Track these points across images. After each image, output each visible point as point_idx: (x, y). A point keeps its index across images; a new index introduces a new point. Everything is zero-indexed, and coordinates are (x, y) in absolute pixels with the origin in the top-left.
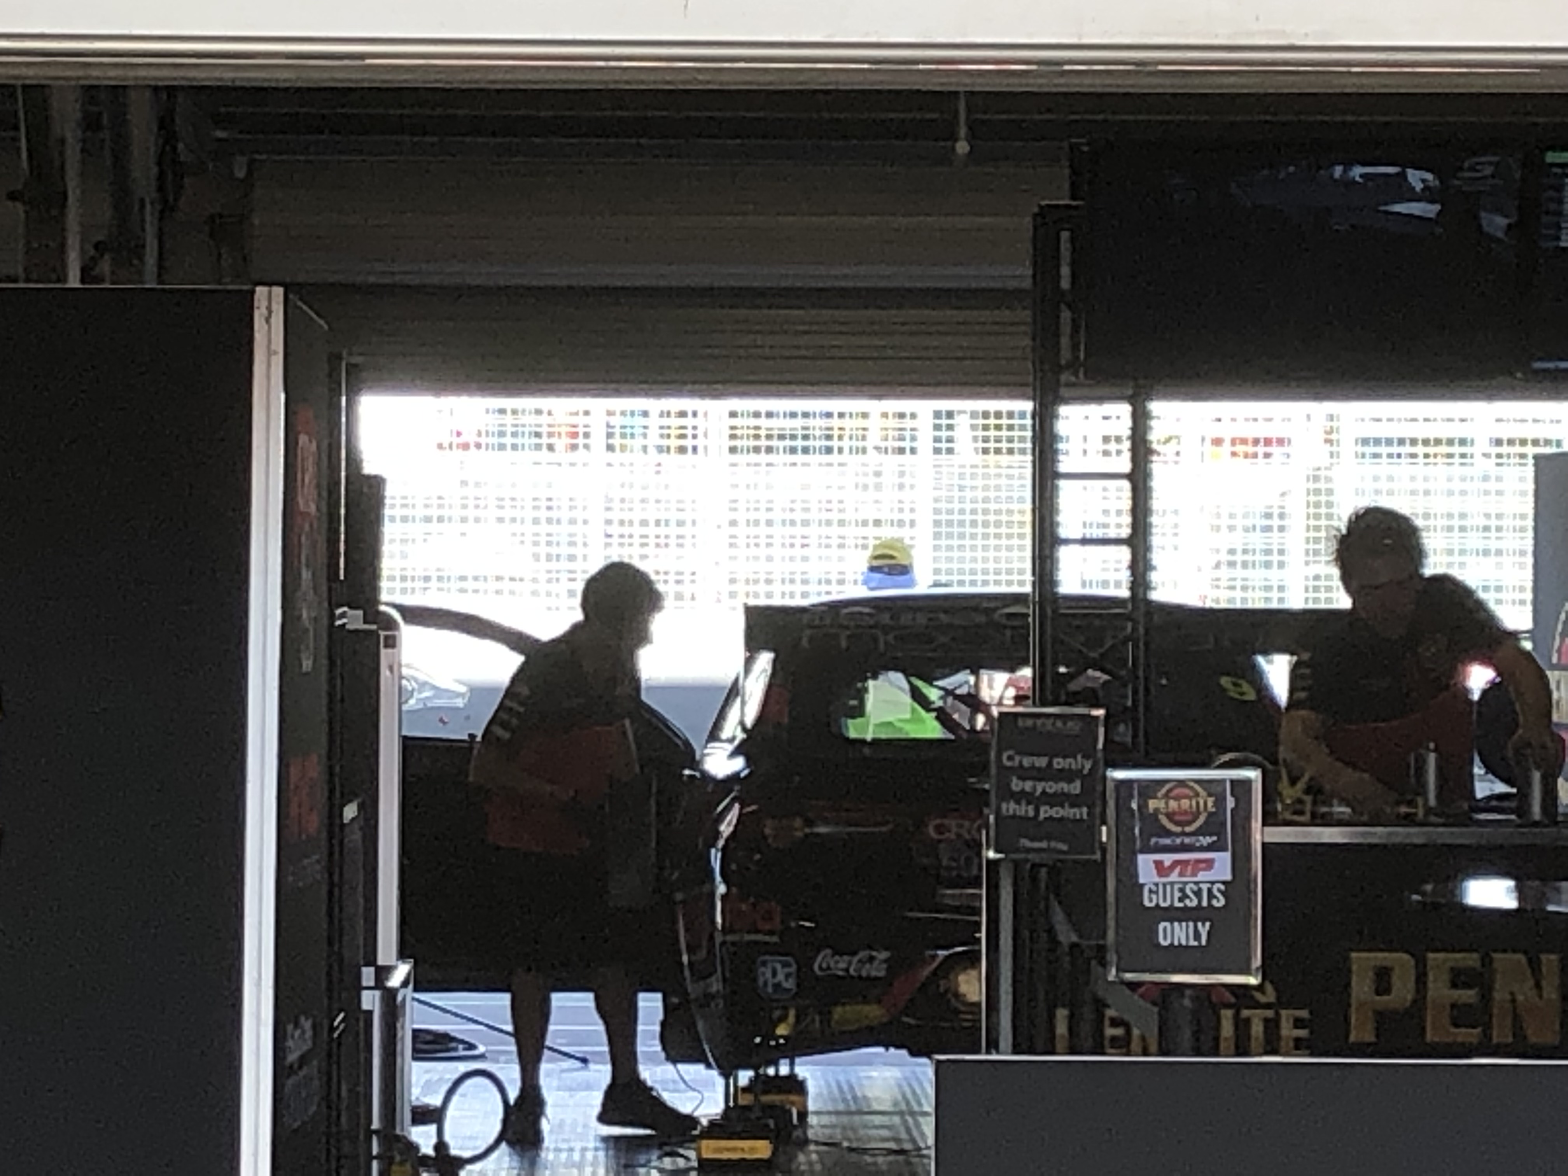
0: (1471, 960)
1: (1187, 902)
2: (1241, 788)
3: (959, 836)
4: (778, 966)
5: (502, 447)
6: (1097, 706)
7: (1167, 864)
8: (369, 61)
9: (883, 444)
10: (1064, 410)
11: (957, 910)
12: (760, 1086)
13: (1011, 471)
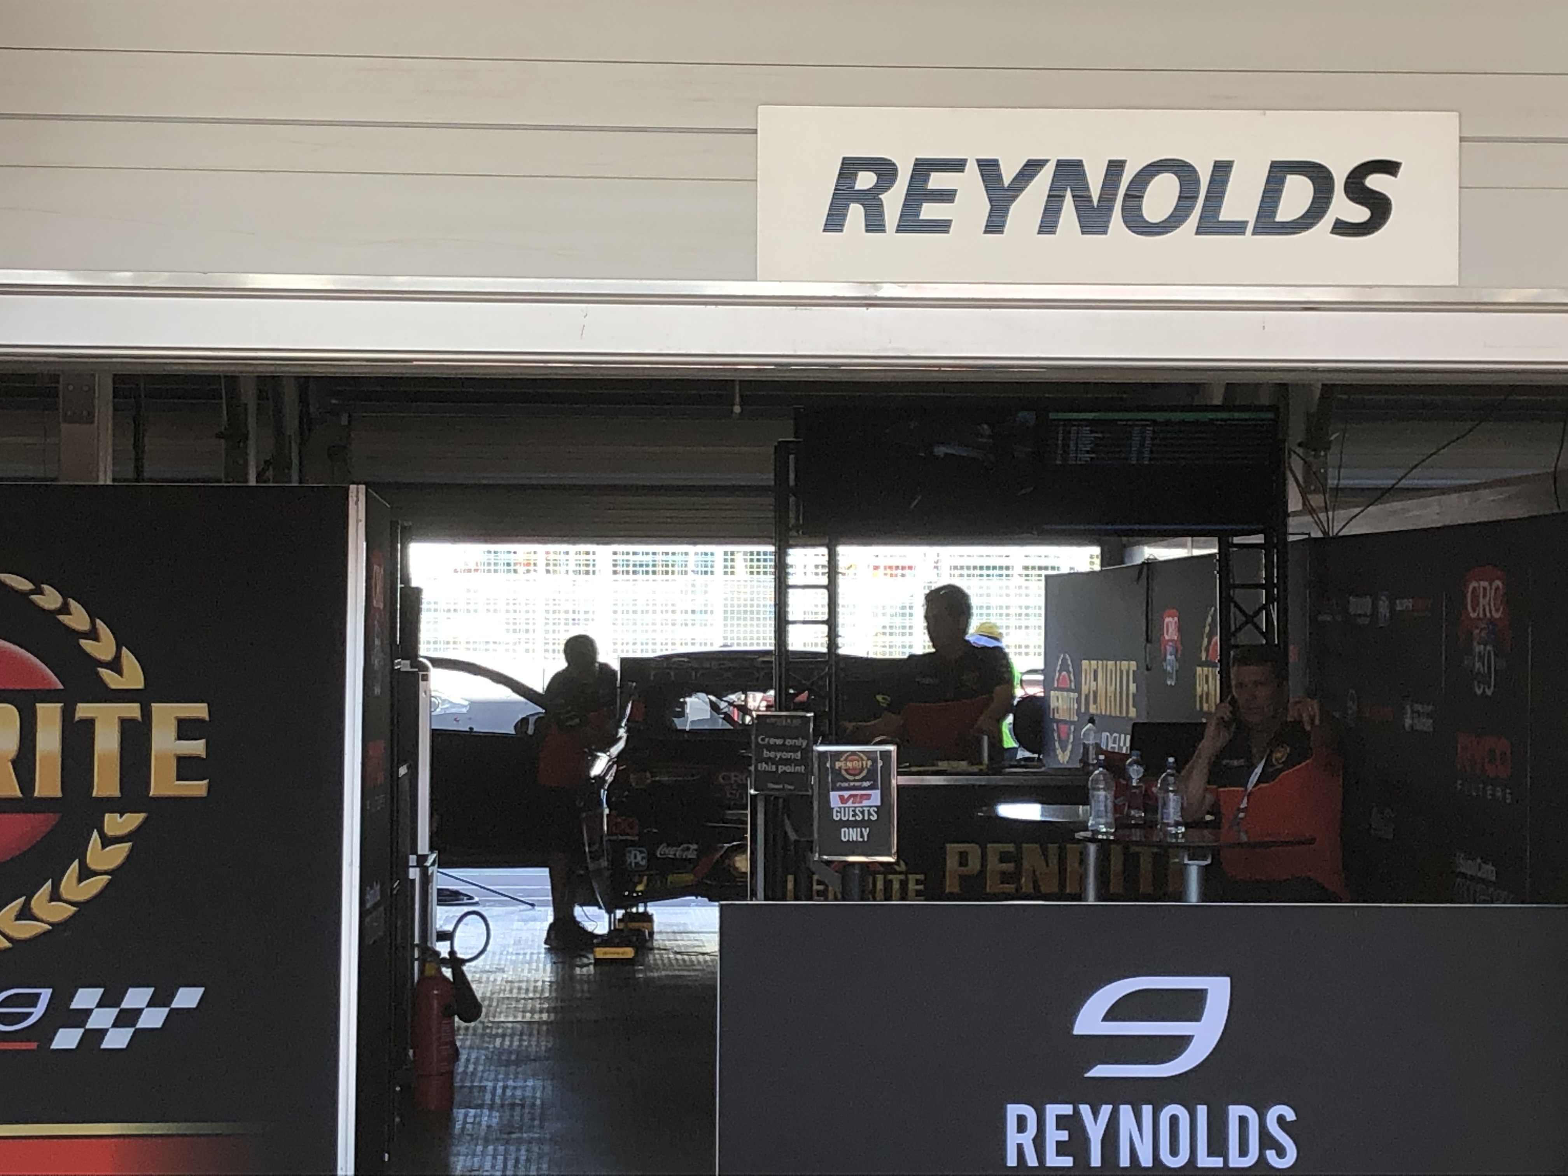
0: (1010, 847)
1: (857, 818)
2: (886, 755)
3: (736, 781)
4: (638, 853)
5: (489, 571)
6: (808, 712)
7: (846, 797)
8: (415, 363)
9: (696, 569)
10: (791, 551)
11: (735, 822)
12: (627, 919)
13: (766, 584)
